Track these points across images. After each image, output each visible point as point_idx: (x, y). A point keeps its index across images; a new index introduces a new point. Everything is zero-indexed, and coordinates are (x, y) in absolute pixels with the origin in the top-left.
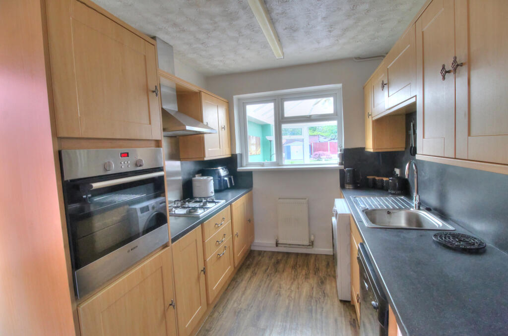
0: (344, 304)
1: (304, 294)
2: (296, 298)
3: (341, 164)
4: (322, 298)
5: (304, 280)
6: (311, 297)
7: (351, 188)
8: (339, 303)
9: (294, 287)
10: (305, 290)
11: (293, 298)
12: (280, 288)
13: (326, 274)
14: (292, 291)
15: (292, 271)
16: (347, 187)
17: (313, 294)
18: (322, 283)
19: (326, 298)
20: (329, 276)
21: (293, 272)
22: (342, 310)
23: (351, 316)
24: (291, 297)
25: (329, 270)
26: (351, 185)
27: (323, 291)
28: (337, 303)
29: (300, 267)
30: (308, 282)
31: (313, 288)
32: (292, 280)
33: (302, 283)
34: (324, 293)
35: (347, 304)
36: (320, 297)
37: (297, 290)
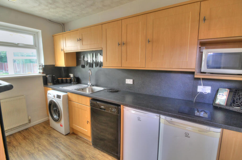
0: (68, 135)
1: (46, 144)
2: (44, 148)
3: (43, 73)
4: (57, 140)
5: (39, 140)
6: (51, 143)
7: (52, 84)
8: (66, 136)
9: (36, 146)
10: (45, 143)
11: (41, 149)
12: (28, 151)
13: (48, 131)
14: (38, 148)
15: (26, 141)
16: (49, 85)
17: (50, 141)
18: (50, 135)
19: (58, 138)
20: (50, 130)
21: (28, 141)
22: (69, 137)
23: (74, 137)
24: (41, 150)
25: (47, 129)
26: (51, 83)
27: (54, 137)
28: (65, 137)
29: (29, 136)
30: (42, 139)
31: (48, 140)
32: (32, 144)
33: (39, 141)
34: (56, 138)
35: (69, 134)
36: (55, 140)
37: (40, 145)
